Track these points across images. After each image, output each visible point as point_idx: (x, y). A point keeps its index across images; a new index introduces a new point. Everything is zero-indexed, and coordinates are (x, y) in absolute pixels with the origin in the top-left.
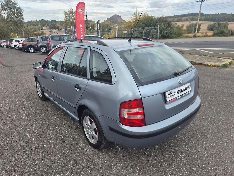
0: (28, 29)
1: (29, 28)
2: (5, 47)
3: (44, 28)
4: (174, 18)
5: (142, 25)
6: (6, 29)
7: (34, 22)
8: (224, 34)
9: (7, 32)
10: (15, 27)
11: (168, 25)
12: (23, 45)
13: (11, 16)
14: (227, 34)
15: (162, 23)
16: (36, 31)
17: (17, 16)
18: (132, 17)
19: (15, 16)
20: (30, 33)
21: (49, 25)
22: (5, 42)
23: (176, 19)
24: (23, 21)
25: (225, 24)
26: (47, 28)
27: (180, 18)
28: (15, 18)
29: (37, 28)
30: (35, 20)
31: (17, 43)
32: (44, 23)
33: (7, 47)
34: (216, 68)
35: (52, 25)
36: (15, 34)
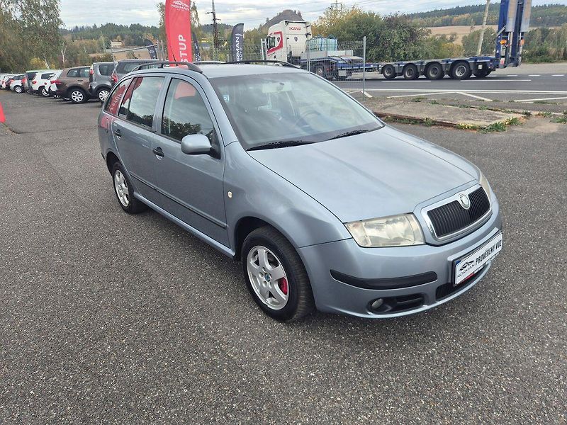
0: (75, 47)
1: (78, 45)
2: (19, 90)
3: (113, 44)
4: (434, 16)
5: (347, 36)
6: (21, 49)
7: (89, 30)
8: (546, 57)
9: (22, 54)
10: (41, 43)
11: (409, 36)
12: (57, 86)
13: (31, 16)
14: (554, 57)
15: (395, 31)
16: (94, 52)
17: (44, 17)
18: (324, 16)
19: (41, 17)
20: (78, 58)
21: (126, 37)
22: (18, 78)
23: (439, 20)
24: (61, 27)
25: (561, 32)
26: (120, 44)
27: (448, 16)
28: (42, 21)
29: (97, 45)
30: (91, 25)
31: (45, 81)
32: (112, 31)
33: (24, 90)
34: (475, 132)
35: (133, 37)
36: (42, 59)
